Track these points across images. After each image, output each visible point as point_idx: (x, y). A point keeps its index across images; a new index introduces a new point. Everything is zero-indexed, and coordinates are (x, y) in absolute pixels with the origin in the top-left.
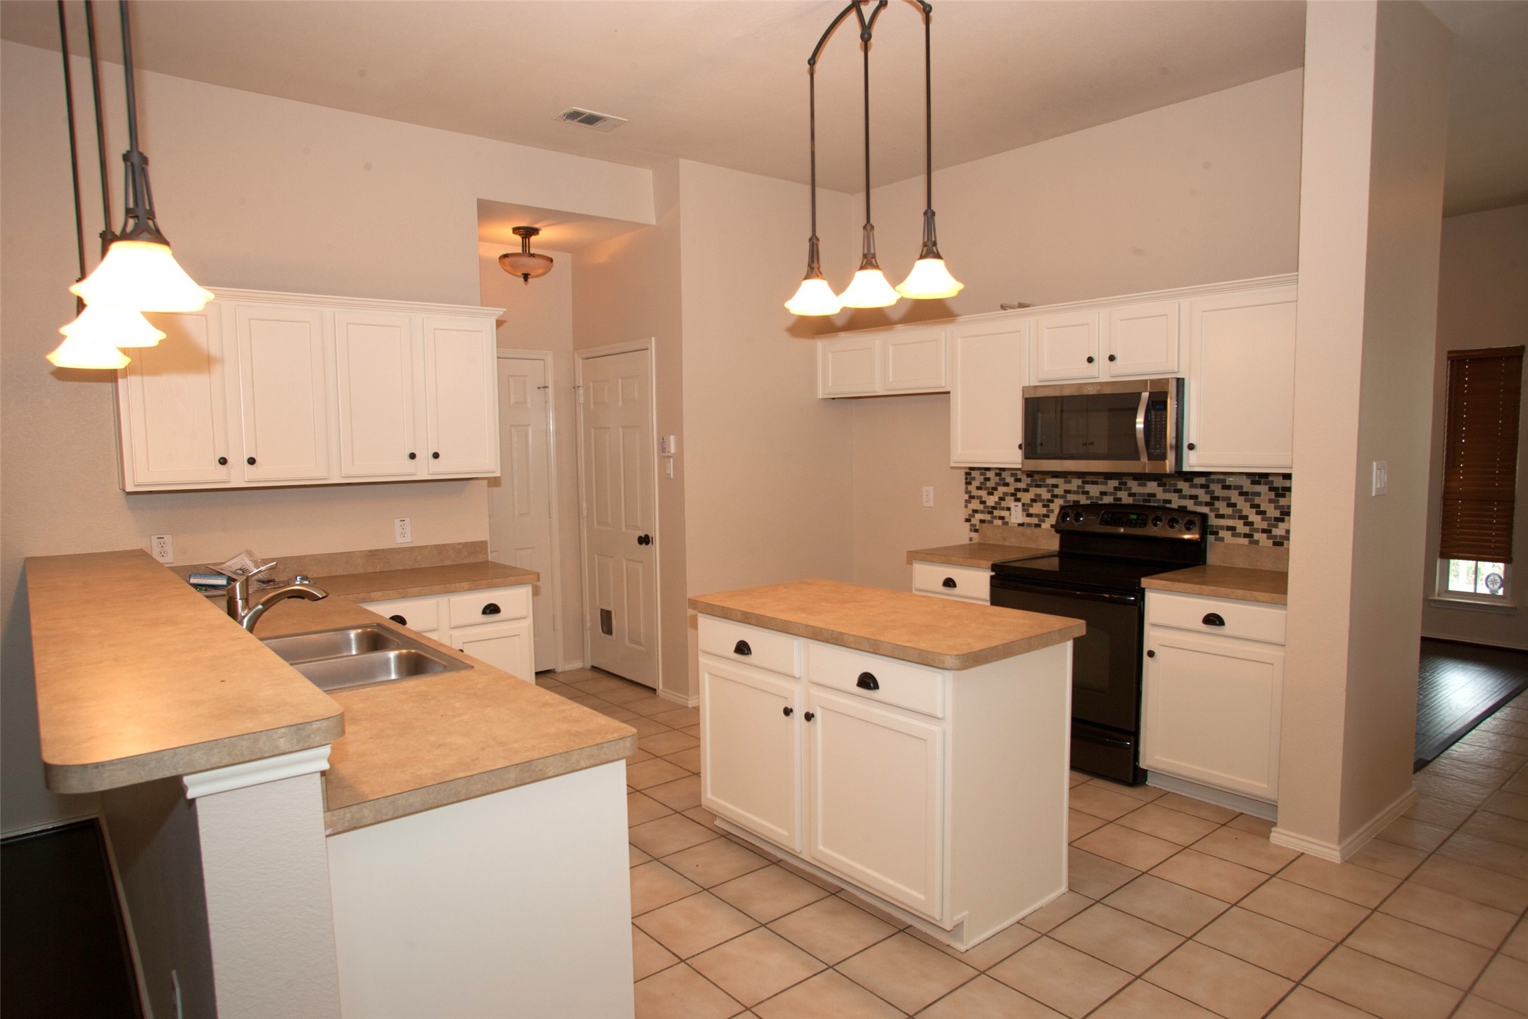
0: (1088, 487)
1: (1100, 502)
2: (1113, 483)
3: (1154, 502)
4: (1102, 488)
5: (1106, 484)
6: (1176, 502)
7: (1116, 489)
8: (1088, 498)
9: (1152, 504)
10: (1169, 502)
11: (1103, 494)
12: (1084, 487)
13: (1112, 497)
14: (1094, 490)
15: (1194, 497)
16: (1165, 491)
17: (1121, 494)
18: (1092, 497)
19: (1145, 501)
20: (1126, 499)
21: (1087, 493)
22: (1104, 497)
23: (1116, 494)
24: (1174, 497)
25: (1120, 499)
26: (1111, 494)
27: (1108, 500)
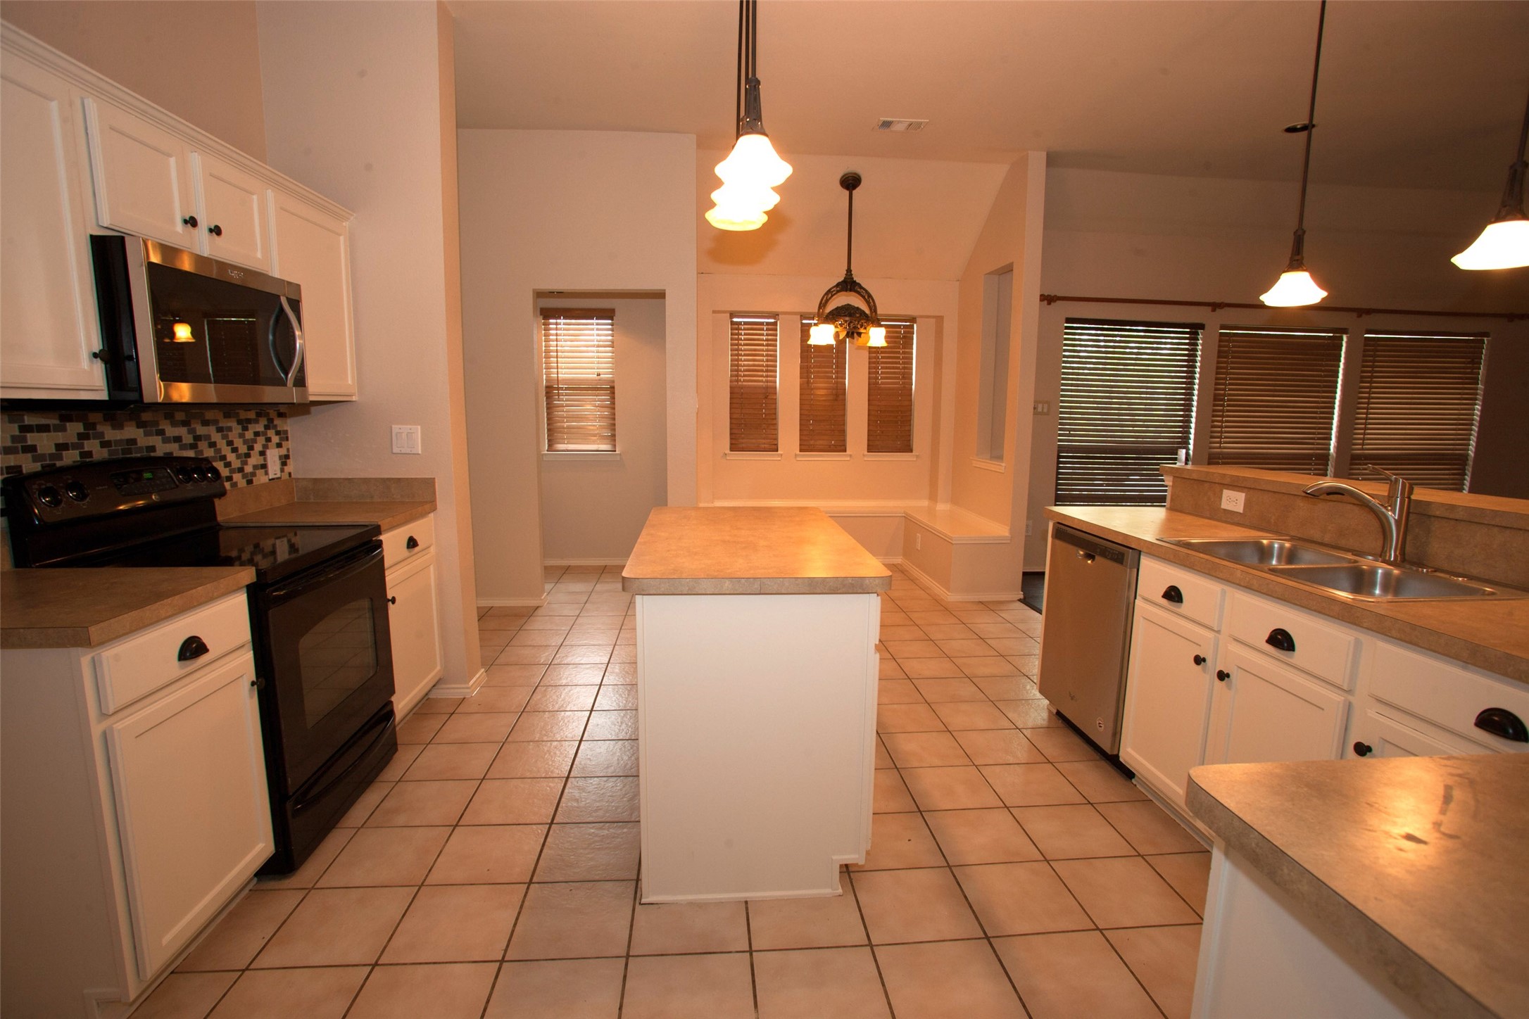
0: (31, 438)
1: (59, 464)
2: (75, 428)
3: (136, 453)
4: (60, 438)
5: (64, 429)
6: (162, 449)
7: (82, 437)
8: (35, 460)
9: (133, 455)
10: (153, 449)
11: (61, 447)
12: (25, 439)
13: (77, 452)
14: (45, 443)
15: (178, 439)
16: (146, 434)
17: (92, 445)
18: (44, 455)
19: (124, 451)
20: (99, 453)
21: (32, 449)
22: (64, 453)
23: (82, 446)
24: (156, 441)
25: (90, 454)
26: (75, 446)
27: (71, 457)
